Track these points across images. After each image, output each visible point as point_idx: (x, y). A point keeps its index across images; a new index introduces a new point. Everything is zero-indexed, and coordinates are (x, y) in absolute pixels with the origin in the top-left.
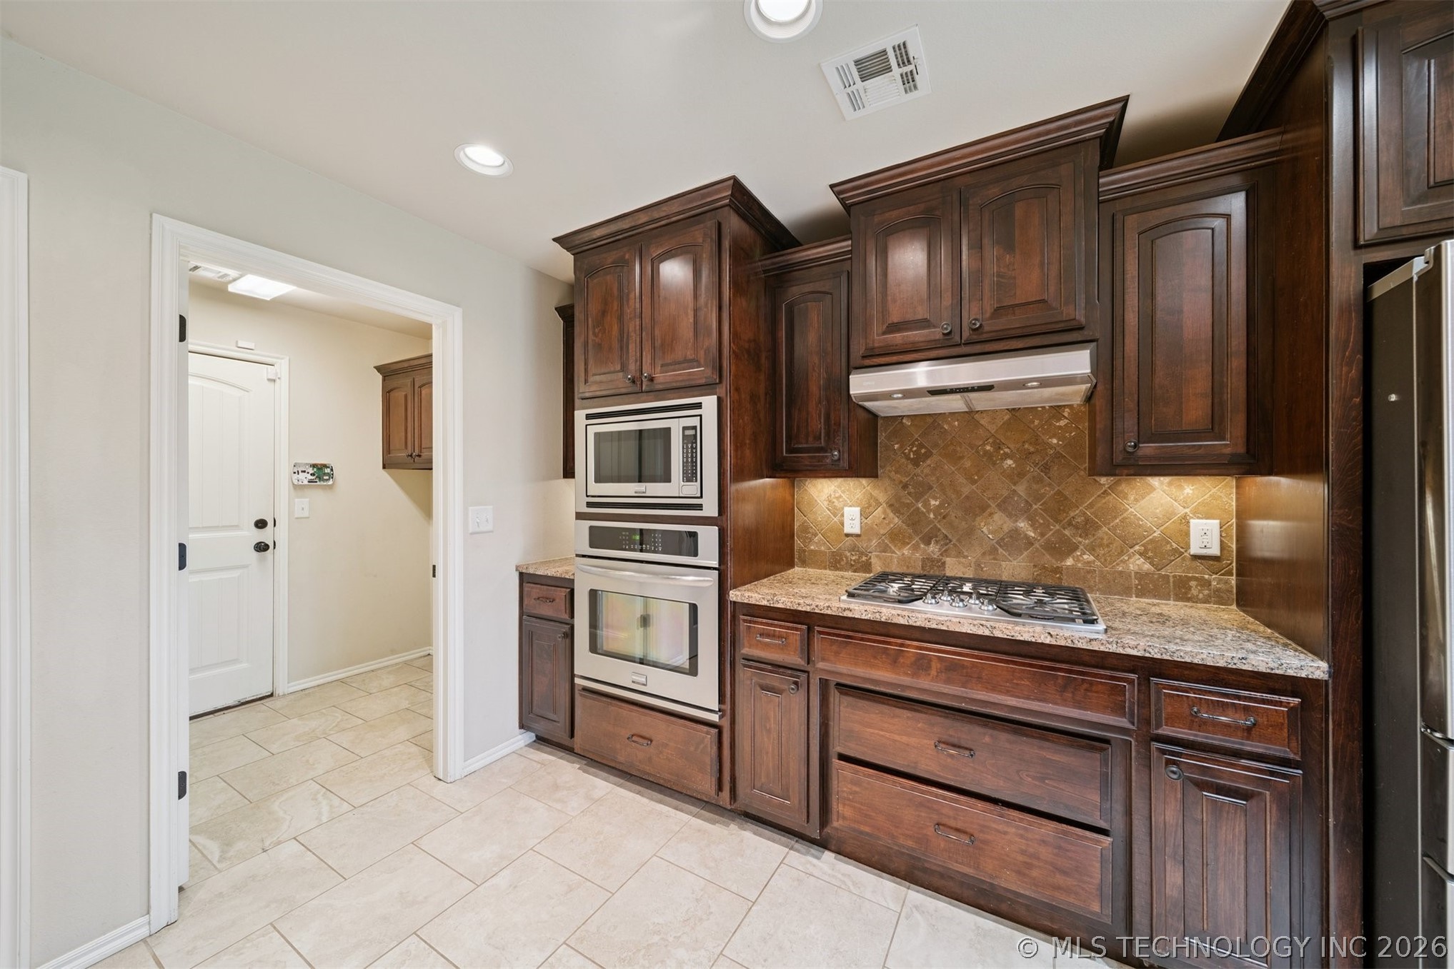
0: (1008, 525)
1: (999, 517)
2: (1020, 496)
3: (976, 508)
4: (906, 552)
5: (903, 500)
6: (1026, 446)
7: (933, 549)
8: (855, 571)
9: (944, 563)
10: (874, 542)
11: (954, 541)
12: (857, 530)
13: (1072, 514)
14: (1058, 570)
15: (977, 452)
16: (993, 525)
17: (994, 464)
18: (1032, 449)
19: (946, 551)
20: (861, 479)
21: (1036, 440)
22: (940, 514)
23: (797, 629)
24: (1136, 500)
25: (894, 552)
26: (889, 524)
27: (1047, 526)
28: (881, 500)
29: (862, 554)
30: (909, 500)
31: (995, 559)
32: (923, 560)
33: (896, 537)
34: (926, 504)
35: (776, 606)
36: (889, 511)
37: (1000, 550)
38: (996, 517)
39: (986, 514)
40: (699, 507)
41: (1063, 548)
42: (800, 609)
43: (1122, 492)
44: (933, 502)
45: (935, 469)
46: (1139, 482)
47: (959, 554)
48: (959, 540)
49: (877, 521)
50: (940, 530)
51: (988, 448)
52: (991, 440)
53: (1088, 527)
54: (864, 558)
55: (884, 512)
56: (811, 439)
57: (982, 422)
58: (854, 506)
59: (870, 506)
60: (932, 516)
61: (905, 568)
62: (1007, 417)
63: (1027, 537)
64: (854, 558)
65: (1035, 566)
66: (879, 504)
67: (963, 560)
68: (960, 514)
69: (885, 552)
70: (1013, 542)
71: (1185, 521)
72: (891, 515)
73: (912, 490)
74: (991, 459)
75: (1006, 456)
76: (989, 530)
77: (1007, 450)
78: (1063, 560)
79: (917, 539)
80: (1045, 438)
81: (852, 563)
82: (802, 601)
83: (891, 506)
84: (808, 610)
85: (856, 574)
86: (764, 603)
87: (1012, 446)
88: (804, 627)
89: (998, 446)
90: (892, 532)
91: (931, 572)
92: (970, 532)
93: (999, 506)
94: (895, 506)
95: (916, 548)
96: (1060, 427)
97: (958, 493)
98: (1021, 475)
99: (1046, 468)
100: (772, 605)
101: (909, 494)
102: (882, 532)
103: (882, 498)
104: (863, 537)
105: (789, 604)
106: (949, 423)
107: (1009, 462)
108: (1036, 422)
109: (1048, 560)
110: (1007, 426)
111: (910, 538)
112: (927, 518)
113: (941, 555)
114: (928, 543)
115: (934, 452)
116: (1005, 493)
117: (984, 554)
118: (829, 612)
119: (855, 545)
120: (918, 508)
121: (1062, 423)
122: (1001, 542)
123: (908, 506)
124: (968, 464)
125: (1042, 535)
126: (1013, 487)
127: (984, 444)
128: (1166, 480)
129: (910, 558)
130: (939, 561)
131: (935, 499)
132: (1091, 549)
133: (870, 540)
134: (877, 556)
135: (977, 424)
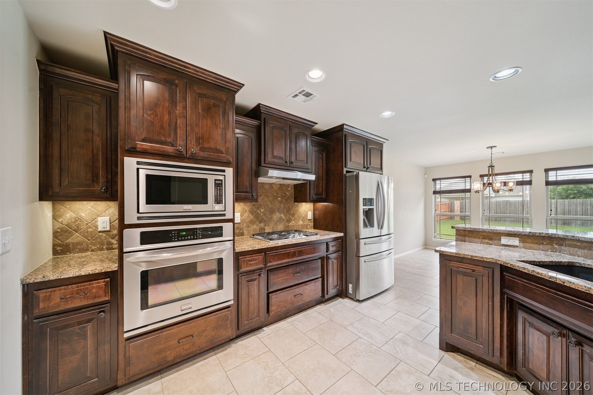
0: (280, 216)
1: (278, 214)
2: (282, 208)
3: (272, 211)
4: (255, 227)
5: (254, 210)
6: (283, 194)
7: (262, 225)
8: (238, 236)
9: (265, 229)
10: (245, 225)
11: (267, 222)
12: (239, 221)
13: (291, 212)
14: (288, 226)
15: (273, 195)
16: (277, 216)
17: (276, 199)
18: (284, 195)
19: (265, 225)
20: (240, 203)
21: (285, 193)
22: (264, 214)
23: (261, 255)
24: (301, 208)
25: (251, 227)
26: (249, 218)
27: (287, 215)
28: (247, 210)
29: (241, 229)
30: (255, 210)
31: (277, 225)
32: (259, 229)
33: (252, 222)
34: (260, 211)
35: (255, 249)
36: (249, 214)
37: (278, 223)
38: (277, 214)
39: (275, 213)
40: (224, 215)
41: (289, 221)
42: (263, 248)
43: (299, 206)
44: (262, 210)
45: (263, 200)
46: (301, 203)
47: (269, 225)
48: (268, 221)
49: (246, 218)
50: (264, 219)
51: (275, 194)
52: (276, 192)
53: (293, 215)
54: (241, 231)
55: (248, 214)
56: (244, 188)
57: (274, 187)
58: (238, 213)
59: (243, 212)
60: (262, 214)
61: (254, 232)
62: (279, 186)
63: (283, 219)
64: (238, 232)
65: (284, 226)
66: (246, 212)
67: (269, 227)
68: (269, 213)
69: (248, 228)
70: (280, 220)
71: (307, 212)
72: (250, 215)
73: (256, 207)
74: (276, 198)
75: (279, 197)
76: (275, 217)
77: (279, 195)
78: (289, 224)
79: (258, 222)
80: (286, 192)
81: (237, 233)
82: (264, 245)
83: (250, 212)
84: (266, 247)
85: (239, 237)
86: (251, 249)
87: (280, 194)
88: (263, 254)
89: (277, 194)
90: (250, 221)
91: (262, 232)
92: (271, 219)
93: (277, 211)
94: (251, 212)
95: (257, 225)
96: (289, 190)
97: (268, 207)
98: (282, 202)
99: (286, 200)
100: (253, 249)
101: (255, 208)
102: (247, 221)
103: (247, 209)
104: (241, 223)
105: (260, 247)
106: (266, 186)
107: (280, 198)
108: (285, 188)
109: (287, 224)
110: (279, 188)
111: (256, 222)
112: (261, 215)
113: (264, 226)
114: (261, 223)
115: (262, 194)
116: (279, 207)
117: (274, 224)
118: (272, 246)
119: (238, 227)
120: (258, 212)
121: (289, 189)
122: (278, 221)
123: (255, 212)
124: (271, 199)
125: (286, 218)
126: (280, 205)
127: (274, 193)
128: (305, 203)
129: (256, 229)
130: (264, 228)
131: (263, 209)
132: (294, 220)
133: (243, 224)
134: (246, 230)
135: (273, 187)
